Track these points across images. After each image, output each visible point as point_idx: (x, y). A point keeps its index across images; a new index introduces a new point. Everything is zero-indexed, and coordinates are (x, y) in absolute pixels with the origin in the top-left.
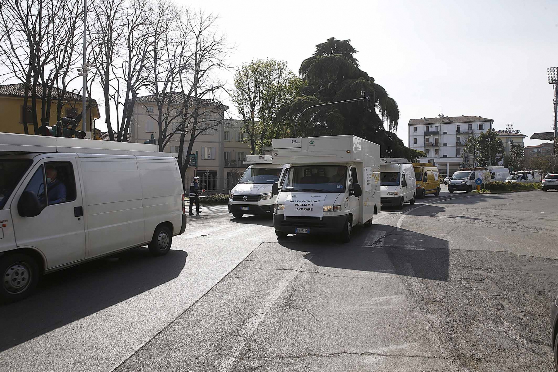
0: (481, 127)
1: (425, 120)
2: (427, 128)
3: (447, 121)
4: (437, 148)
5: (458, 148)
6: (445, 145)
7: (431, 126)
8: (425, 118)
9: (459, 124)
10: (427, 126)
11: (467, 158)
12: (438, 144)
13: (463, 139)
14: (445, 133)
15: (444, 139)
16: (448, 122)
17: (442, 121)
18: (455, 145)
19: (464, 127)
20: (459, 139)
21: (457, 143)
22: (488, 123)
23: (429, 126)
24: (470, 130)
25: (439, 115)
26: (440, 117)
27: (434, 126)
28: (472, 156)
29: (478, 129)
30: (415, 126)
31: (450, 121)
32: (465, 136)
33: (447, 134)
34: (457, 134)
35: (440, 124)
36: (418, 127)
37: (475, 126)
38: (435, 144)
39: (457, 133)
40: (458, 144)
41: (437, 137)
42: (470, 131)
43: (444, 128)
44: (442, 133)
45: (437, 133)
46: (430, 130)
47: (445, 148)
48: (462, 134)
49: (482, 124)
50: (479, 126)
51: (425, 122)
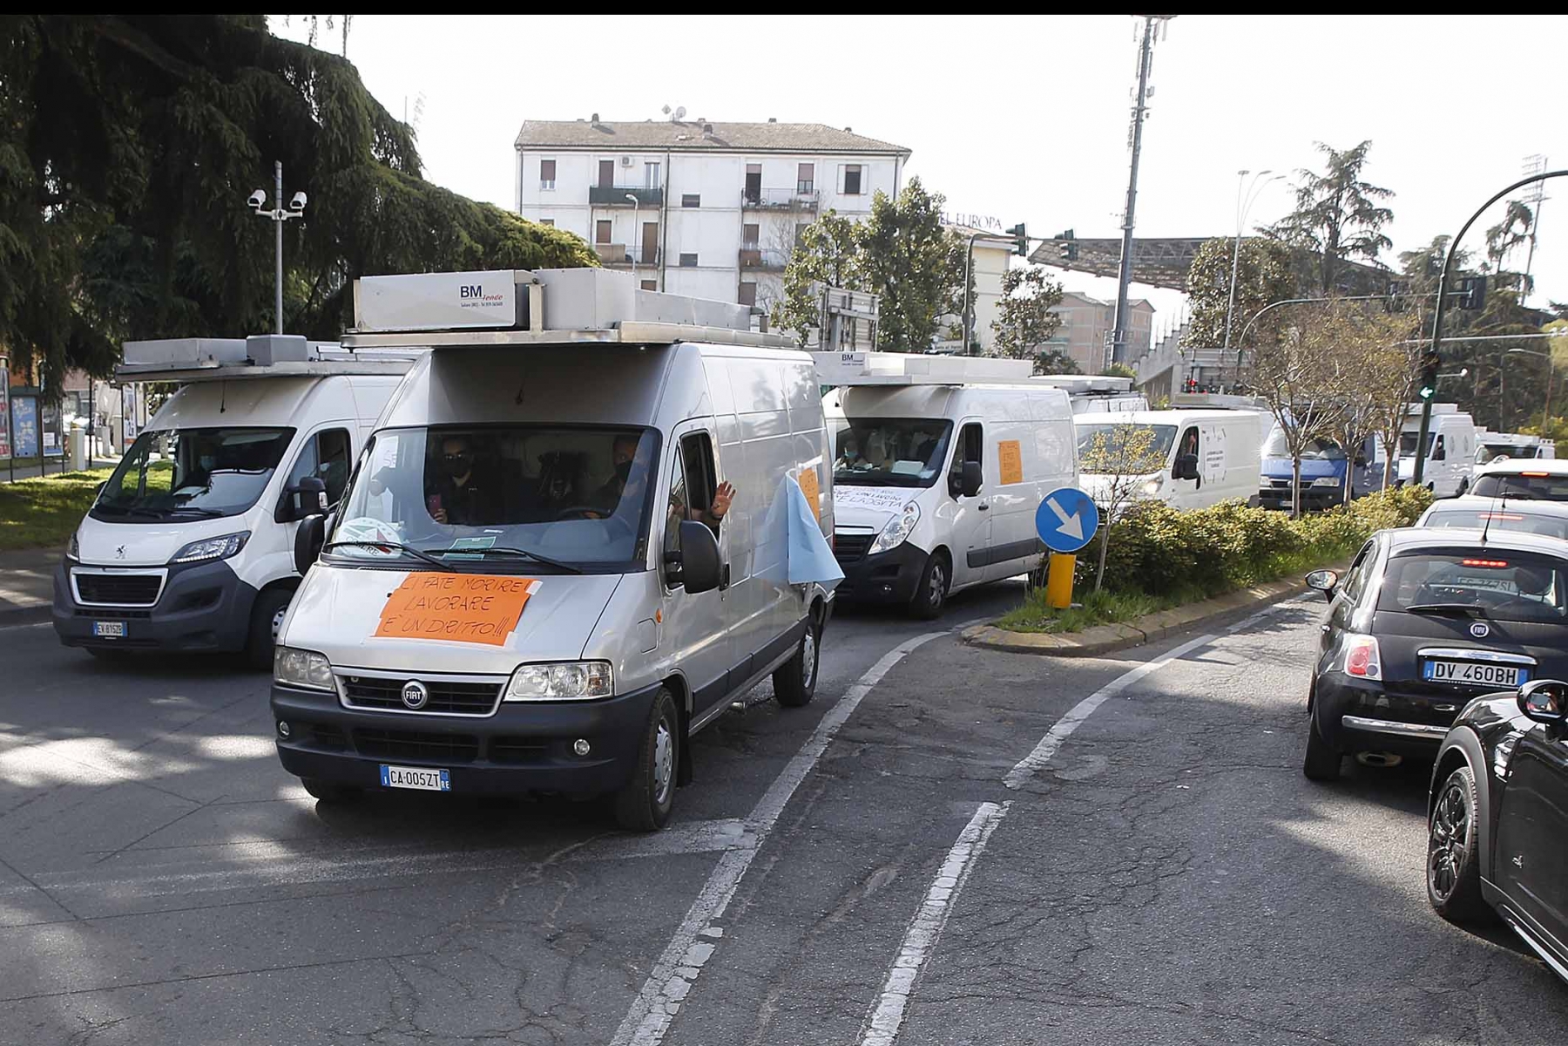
0: (853, 183)
1: (598, 127)
2: (606, 169)
3: (700, 138)
4: (649, 276)
6: (689, 261)
7: (625, 161)
8: (595, 117)
9: (755, 159)
10: (607, 157)
11: (839, 319)
12: (652, 255)
13: (773, 238)
14: (691, 202)
15: (683, 233)
16: (708, 143)
17: (679, 136)
18: (733, 262)
19: (779, 179)
20: (751, 233)
21: (741, 253)
22: (887, 164)
23: (616, 158)
24: (806, 192)
25: (667, 110)
26: (667, 118)
27: (639, 159)
28: (866, 309)
29: (842, 189)
30: (549, 156)
31: (712, 139)
32: (780, 219)
33: (698, 205)
34: (744, 210)
35: (669, 149)
36: (562, 160)
37: (829, 175)
38: (638, 256)
39: (745, 200)
40: (749, 261)
41: (651, 216)
42: (804, 198)
43: (688, 174)
44: (675, 198)
45: (652, 199)
46: (626, 178)
47: (687, 273)
48: (767, 209)
49: (860, 166)
50: (847, 173)
51: (596, 137)
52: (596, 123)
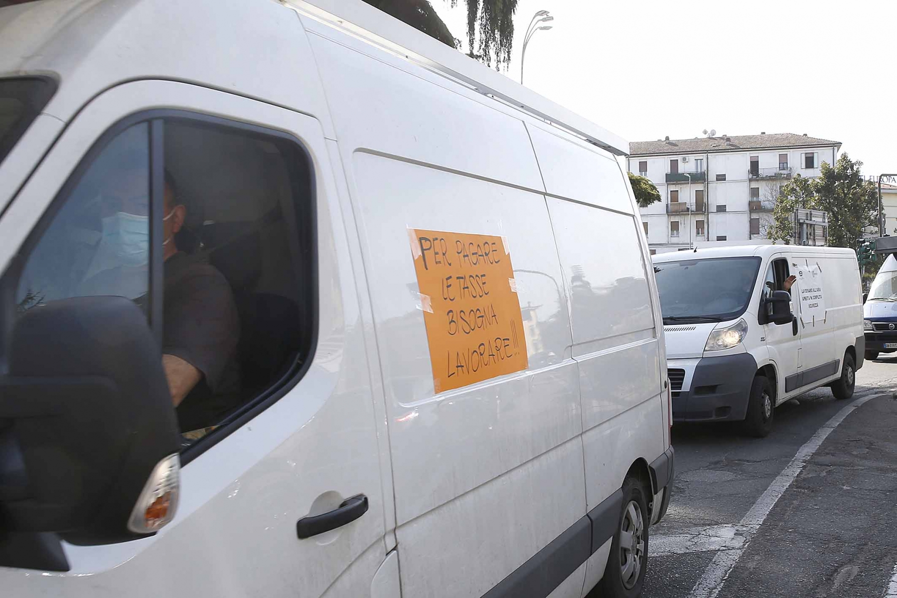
0: (810, 162)
1: (669, 143)
2: (674, 164)
3: (724, 145)
4: (700, 218)
5: (754, 216)
6: (721, 209)
7: (684, 159)
8: (667, 138)
9: (754, 154)
10: (674, 158)
12: (701, 207)
13: (767, 194)
14: (721, 178)
15: (718, 195)
16: (728, 147)
17: (711, 145)
18: (746, 208)
19: (769, 162)
20: (755, 192)
21: (750, 203)
22: (829, 151)
23: (679, 158)
24: (784, 169)
25: (705, 132)
26: (706, 136)
27: (692, 158)
29: (804, 166)
30: (643, 159)
31: (730, 145)
32: (770, 183)
33: (725, 180)
34: (750, 180)
35: (707, 152)
36: (650, 161)
37: (796, 160)
38: (694, 208)
39: (751, 176)
40: (755, 207)
41: (700, 187)
42: (782, 172)
43: (718, 164)
44: (712, 177)
45: (700, 178)
46: (683, 168)
47: (721, 217)
48: (763, 179)
49: (813, 153)
50: (806, 157)
51: (667, 148)
52: (667, 141)
